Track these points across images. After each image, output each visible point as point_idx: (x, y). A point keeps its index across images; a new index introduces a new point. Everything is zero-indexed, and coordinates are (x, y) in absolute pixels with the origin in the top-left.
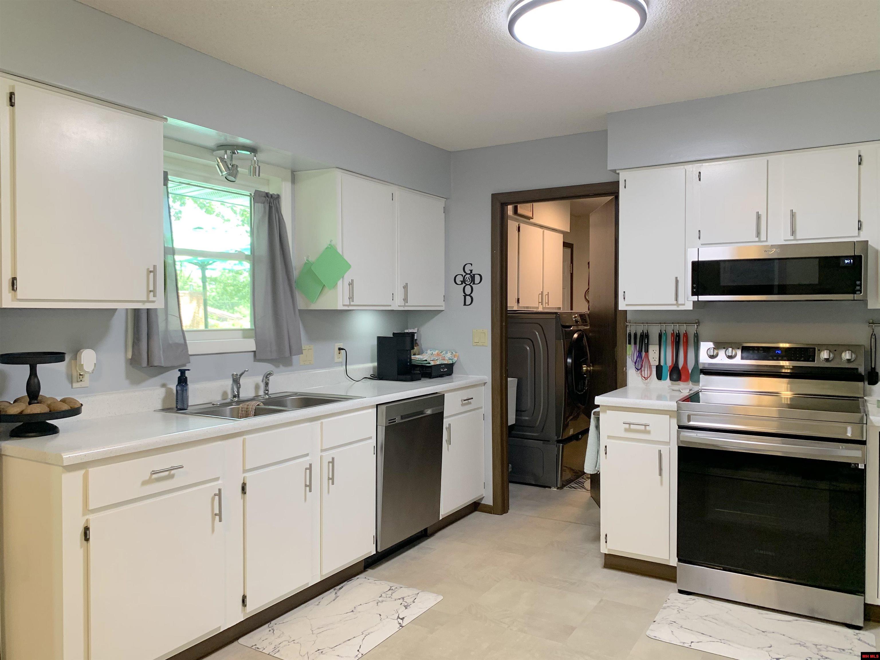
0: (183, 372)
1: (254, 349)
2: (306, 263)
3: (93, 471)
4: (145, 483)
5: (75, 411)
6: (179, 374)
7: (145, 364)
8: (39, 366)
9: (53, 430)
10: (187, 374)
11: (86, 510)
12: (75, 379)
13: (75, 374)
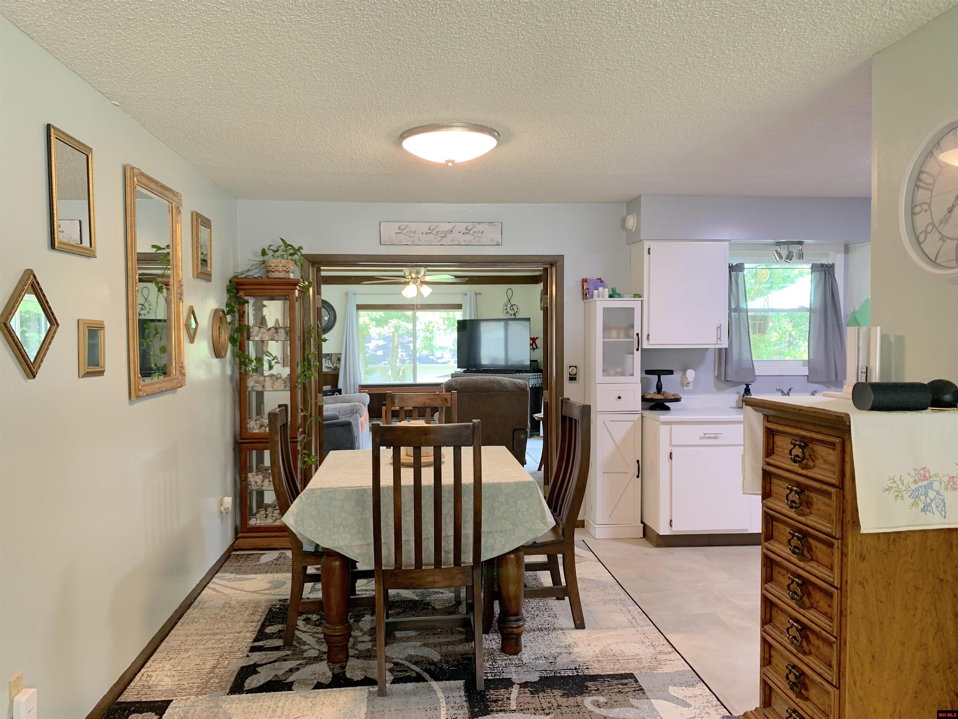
0: (747, 385)
1: (808, 374)
2: (853, 313)
3: (674, 427)
4: (701, 438)
5: (678, 400)
6: (745, 387)
7: (723, 379)
8: (662, 376)
9: (668, 409)
10: (750, 386)
11: (672, 445)
12: (684, 385)
13: (685, 383)
